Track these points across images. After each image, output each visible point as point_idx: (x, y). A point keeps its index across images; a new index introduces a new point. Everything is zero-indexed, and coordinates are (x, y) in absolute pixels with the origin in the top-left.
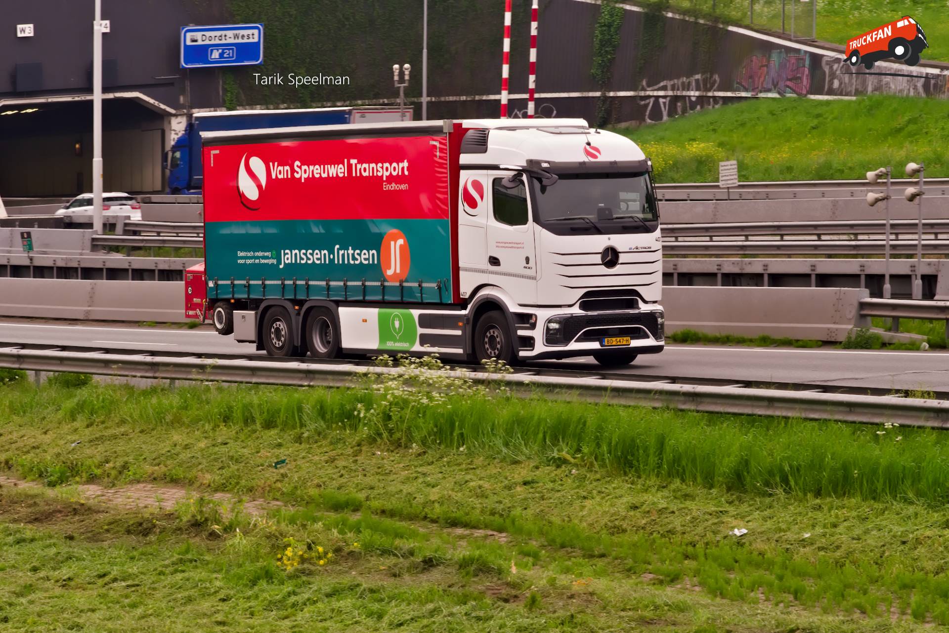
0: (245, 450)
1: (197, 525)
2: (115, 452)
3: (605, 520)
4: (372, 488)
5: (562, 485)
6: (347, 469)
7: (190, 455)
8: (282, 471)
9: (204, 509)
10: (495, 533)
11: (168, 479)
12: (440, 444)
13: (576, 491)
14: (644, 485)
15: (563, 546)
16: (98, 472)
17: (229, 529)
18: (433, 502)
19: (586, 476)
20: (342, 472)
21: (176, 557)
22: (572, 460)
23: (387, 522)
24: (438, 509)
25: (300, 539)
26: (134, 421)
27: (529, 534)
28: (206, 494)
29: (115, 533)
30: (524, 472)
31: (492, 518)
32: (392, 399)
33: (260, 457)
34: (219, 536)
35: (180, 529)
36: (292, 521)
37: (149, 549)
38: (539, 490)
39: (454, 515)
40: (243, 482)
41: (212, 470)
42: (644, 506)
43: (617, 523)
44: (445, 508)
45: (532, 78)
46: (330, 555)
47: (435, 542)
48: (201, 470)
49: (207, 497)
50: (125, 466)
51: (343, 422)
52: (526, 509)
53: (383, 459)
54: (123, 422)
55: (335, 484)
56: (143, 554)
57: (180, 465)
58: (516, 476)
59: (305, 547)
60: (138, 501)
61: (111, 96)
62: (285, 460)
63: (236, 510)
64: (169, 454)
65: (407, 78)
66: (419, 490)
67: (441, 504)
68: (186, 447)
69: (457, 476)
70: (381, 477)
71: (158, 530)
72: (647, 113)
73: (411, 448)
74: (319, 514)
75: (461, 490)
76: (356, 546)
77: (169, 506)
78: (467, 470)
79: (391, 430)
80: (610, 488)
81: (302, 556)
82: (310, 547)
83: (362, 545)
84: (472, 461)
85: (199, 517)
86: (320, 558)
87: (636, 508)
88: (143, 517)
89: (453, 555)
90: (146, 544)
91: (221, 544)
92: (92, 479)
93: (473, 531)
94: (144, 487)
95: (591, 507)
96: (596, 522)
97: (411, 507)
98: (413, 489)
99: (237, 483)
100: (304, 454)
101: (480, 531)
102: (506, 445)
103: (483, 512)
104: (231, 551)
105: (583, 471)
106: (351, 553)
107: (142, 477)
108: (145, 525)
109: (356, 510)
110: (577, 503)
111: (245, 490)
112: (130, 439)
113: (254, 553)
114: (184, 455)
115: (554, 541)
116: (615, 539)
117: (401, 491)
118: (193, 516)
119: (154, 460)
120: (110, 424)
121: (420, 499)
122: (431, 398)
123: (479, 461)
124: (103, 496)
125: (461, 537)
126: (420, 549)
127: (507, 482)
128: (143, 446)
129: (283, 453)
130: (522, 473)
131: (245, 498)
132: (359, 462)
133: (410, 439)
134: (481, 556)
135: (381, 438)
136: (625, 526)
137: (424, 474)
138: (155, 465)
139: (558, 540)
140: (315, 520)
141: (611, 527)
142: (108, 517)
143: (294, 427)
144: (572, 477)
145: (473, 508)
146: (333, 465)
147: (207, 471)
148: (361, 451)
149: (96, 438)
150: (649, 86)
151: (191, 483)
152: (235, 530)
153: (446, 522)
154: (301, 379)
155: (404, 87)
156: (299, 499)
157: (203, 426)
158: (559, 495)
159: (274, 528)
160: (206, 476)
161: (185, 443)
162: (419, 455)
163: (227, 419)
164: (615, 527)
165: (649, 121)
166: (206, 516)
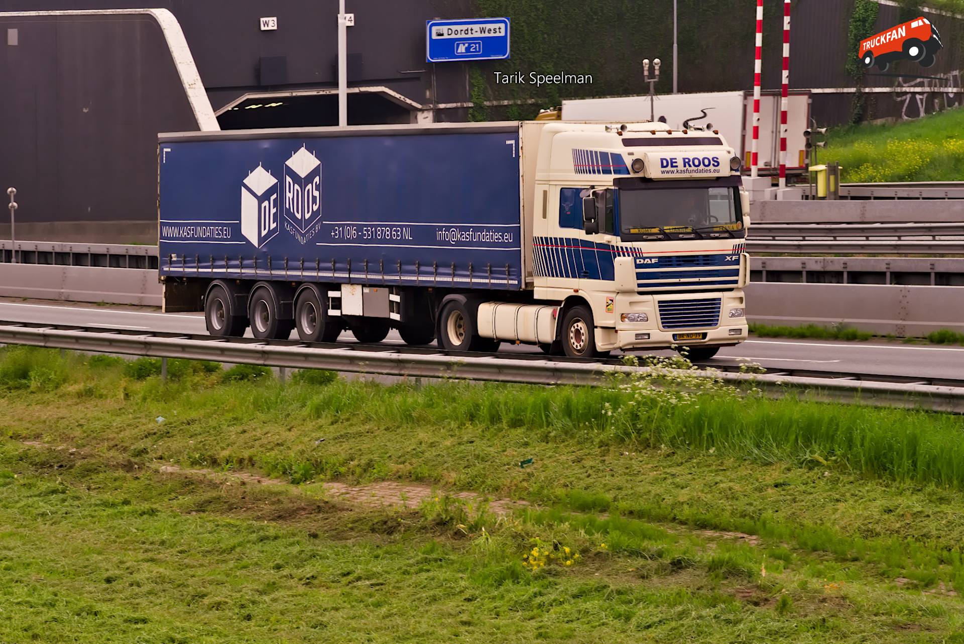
0: (491, 449)
1: (442, 524)
2: (360, 450)
3: (859, 523)
4: (620, 489)
5: (814, 487)
6: (594, 469)
7: (435, 454)
8: (528, 470)
9: (449, 508)
10: (745, 536)
11: (413, 477)
12: (689, 445)
13: (829, 493)
14: (898, 488)
15: (815, 549)
16: (343, 470)
17: (475, 528)
18: (682, 503)
19: (839, 478)
20: (590, 472)
21: (421, 556)
22: (825, 462)
23: (635, 523)
24: (687, 512)
25: (547, 539)
26: (380, 419)
27: (781, 537)
28: (451, 493)
29: (359, 531)
30: (776, 474)
31: (742, 520)
32: (640, 399)
33: (507, 456)
34: (464, 535)
35: (425, 528)
36: (539, 521)
37: (394, 548)
38: (790, 492)
39: (703, 517)
40: (489, 482)
41: (457, 469)
42: (898, 510)
43: (870, 526)
44: (694, 510)
45: (785, 73)
46: (577, 556)
47: (684, 543)
48: (447, 469)
49: (452, 496)
50: (370, 465)
51: (590, 422)
52: (777, 511)
53: (631, 459)
54: (368, 419)
55: (582, 484)
56: (387, 553)
57: (426, 463)
58: (767, 478)
59: (552, 548)
60: (382, 499)
61: (356, 90)
62: (531, 459)
63: (481, 510)
64: (414, 452)
65: (657, 72)
66: (668, 491)
67: (691, 506)
68: (432, 445)
69: (707, 478)
70: (629, 478)
71: (403, 529)
72: (904, 110)
73: (660, 449)
74: (566, 514)
75: (711, 492)
76: (603, 547)
77: (414, 505)
78: (717, 471)
79: (640, 430)
80: (864, 491)
81: (548, 557)
82: (556, 547)
83: (609, 546)
84: (722, 463)
85: (444, 516)
86: (566, 559)
87: (891, 511)
88: (387, 515)
89: (702, 558)
90: (390, 542)
91: (467, 543)
92: (337, 477)
93: (723, 533)
94: (389, 485)
95: (844, 510)
96: (849, 525)
97: (660, 508)
98: (662, 490)
99: (483, 482)
100: (550, 454)
101: (730, 533)
102: (758, 446)
103: (733, 514)
104: (477, 551)
105: (836, 474)
106: (598, 554)
107: (387, 475)
108: (389, 524)
109: (603, 510)
110: (830, 507)
111: (490, 489)
112: (375, 437)
113: (500, 553)
114: (430, 453)
115: (805, 544)
116: (868, 543)
117: (649, 492)
118: (439, 515)
119: (399, 457)
120: (354, 420)
121: (669, 500)
122: (680, 398)
123: (729, 462)
124: (348, 493)
125: (711, 540)
126: (668, 551)
127: (758, 484)
128: (388, 444)
129: (529, 452)
130: (774, 474)
131: (490, 497)
132: (607, 462)
133: (659, 440)
134: (730, 559)
135: (630, 438)
136: (878, 529)
137: (673, 475)
138: (401, 463)
139: (810, 543)
140: (562, 520)
141: (865, 531)
142: (352, 515)
143: (541, 426)
144: (825, 479)
145: (723, 510)
146: (580, 465)
147: (453, 470)
148: (609, 450)
149: (341, 436)
150: (905, 83)
151: (437, 481)
152: (481, 529)
153: (696, 525)
154: (548, 377)
155: (654, 82)
156: (545, 499)
157: (449, 423)
158: (811, 497)
159: (520, 528)
160: (452, 474)
161: (431, 441)
162: (668, 456)
163: (472, 417)
164: (868, 531)
165: (905, 118)
166: (452, 514)
